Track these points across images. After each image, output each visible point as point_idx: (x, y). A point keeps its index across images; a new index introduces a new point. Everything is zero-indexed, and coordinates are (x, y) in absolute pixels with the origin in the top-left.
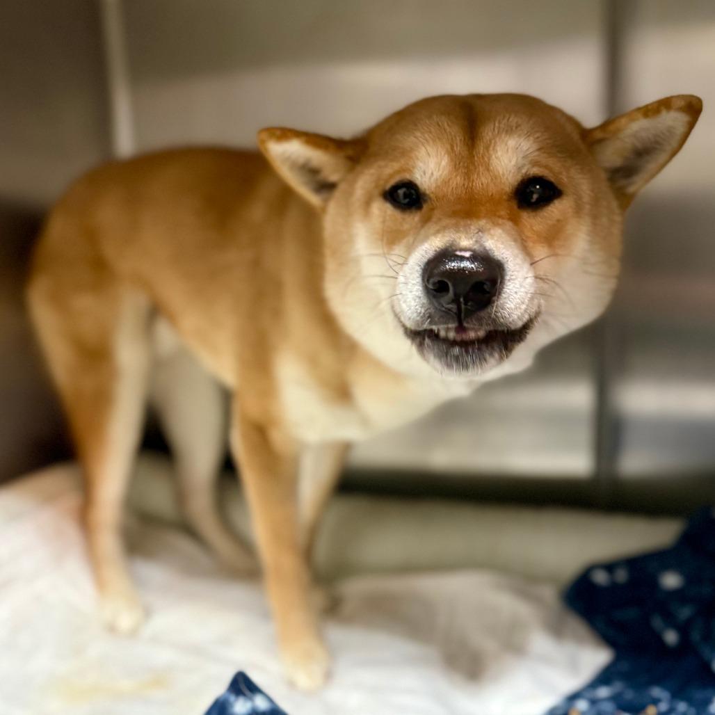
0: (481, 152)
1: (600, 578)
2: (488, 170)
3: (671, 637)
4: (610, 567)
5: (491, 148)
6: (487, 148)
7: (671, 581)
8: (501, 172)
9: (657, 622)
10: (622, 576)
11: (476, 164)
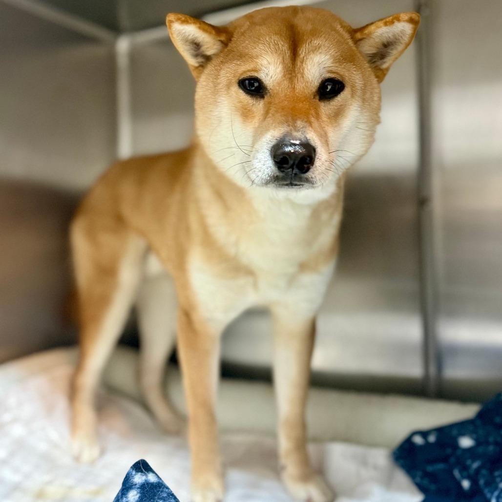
0: (299, 65)
1: (418, 440)
2: (303, 77)
3: (466, 484)
4: (424, 434)
5: (304, 63)
6: (302, 63)
7: (466, 442)
8: (311, 79)
9: (456, 473)
10: (432, 439)
11: (296, 72)
